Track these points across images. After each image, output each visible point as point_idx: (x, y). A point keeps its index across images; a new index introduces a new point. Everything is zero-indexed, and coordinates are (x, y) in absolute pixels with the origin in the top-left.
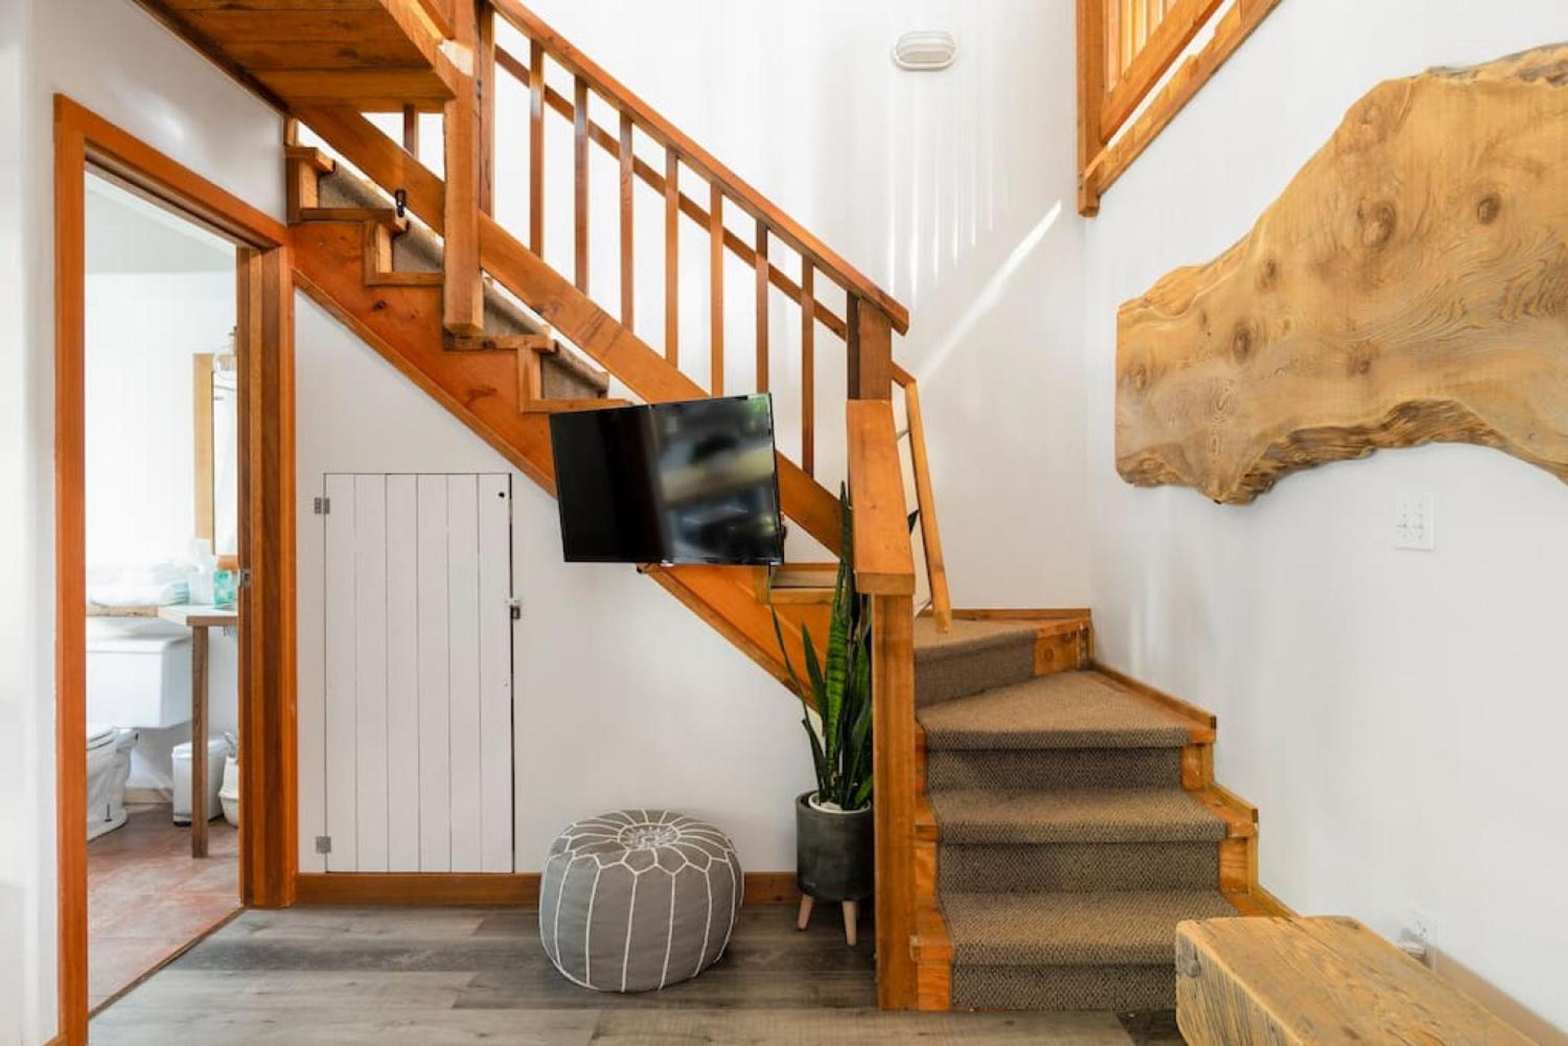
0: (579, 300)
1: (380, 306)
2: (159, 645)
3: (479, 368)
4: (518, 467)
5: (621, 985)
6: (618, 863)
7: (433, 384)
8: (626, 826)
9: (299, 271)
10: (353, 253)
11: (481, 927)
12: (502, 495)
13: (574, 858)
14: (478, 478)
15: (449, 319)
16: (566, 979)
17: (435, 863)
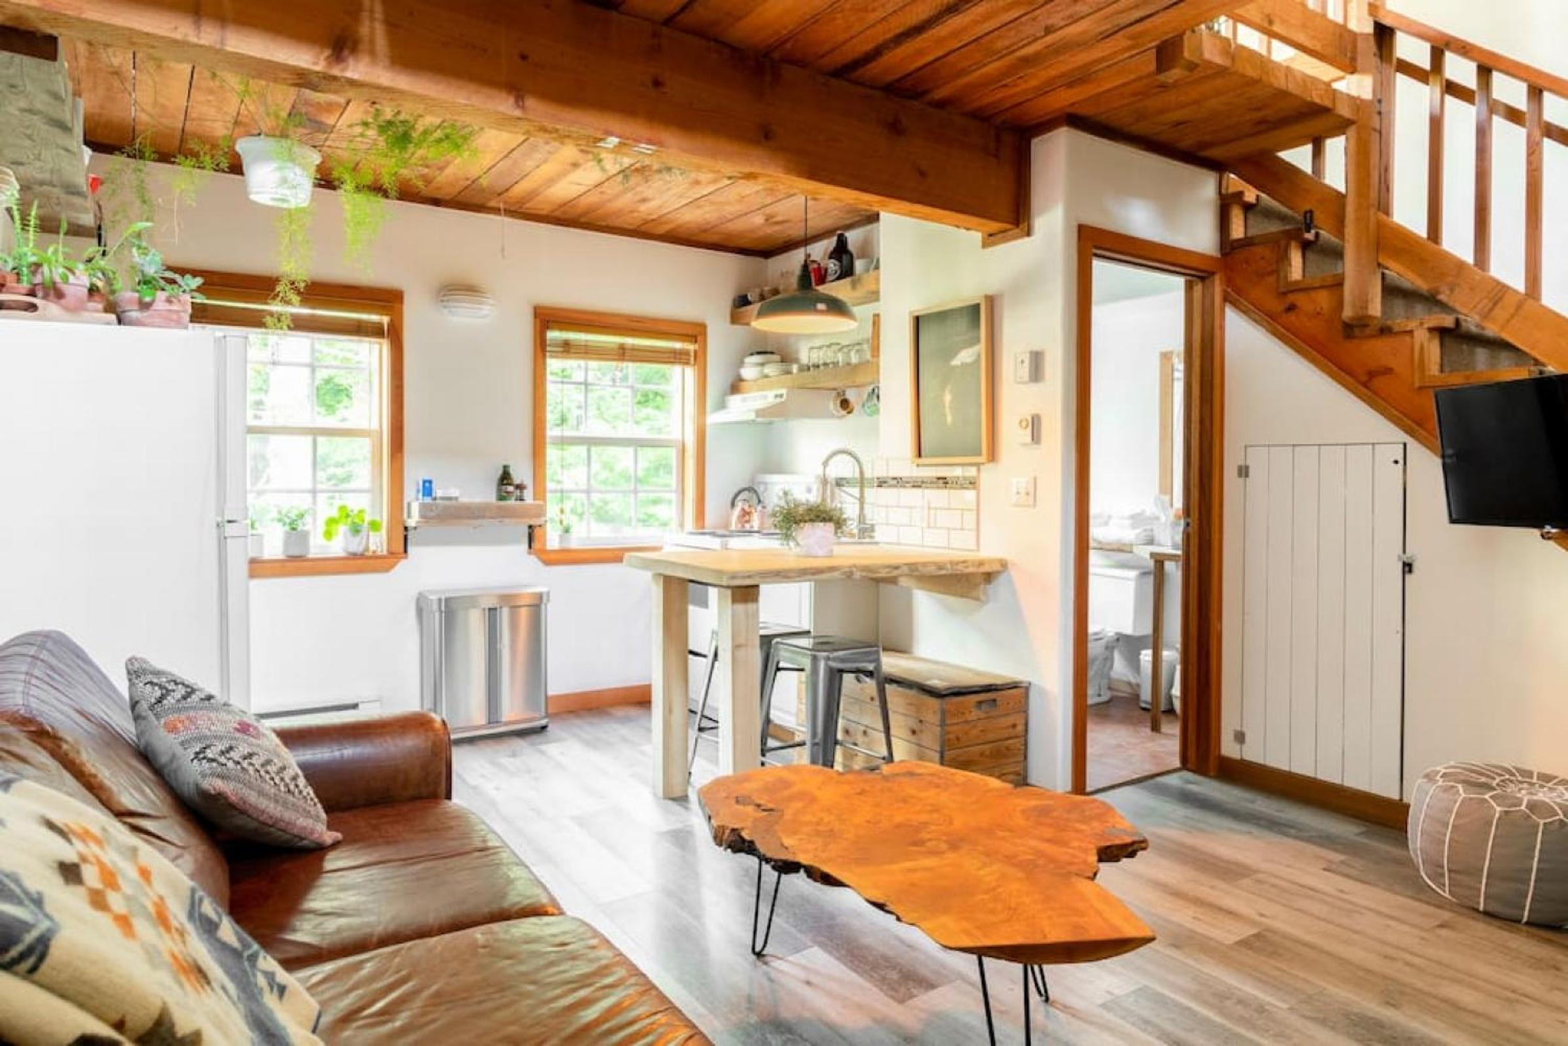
0: (1477, 278)
1: (1291, 308)
2: (1133, 574)
3: (1377, 351)
4: (1412, 436)
5: (1478, 903)
6: (1482, 796)
7: (1335, 369)
8: (1507, 777)
9: (1229, 290)
10: (1269, 269)
11: (1362, 833)
12: (1396, 462)
14: (1373, 449)
15: (1348, 313)
16: (1429, 886)
17: (1328, 774)
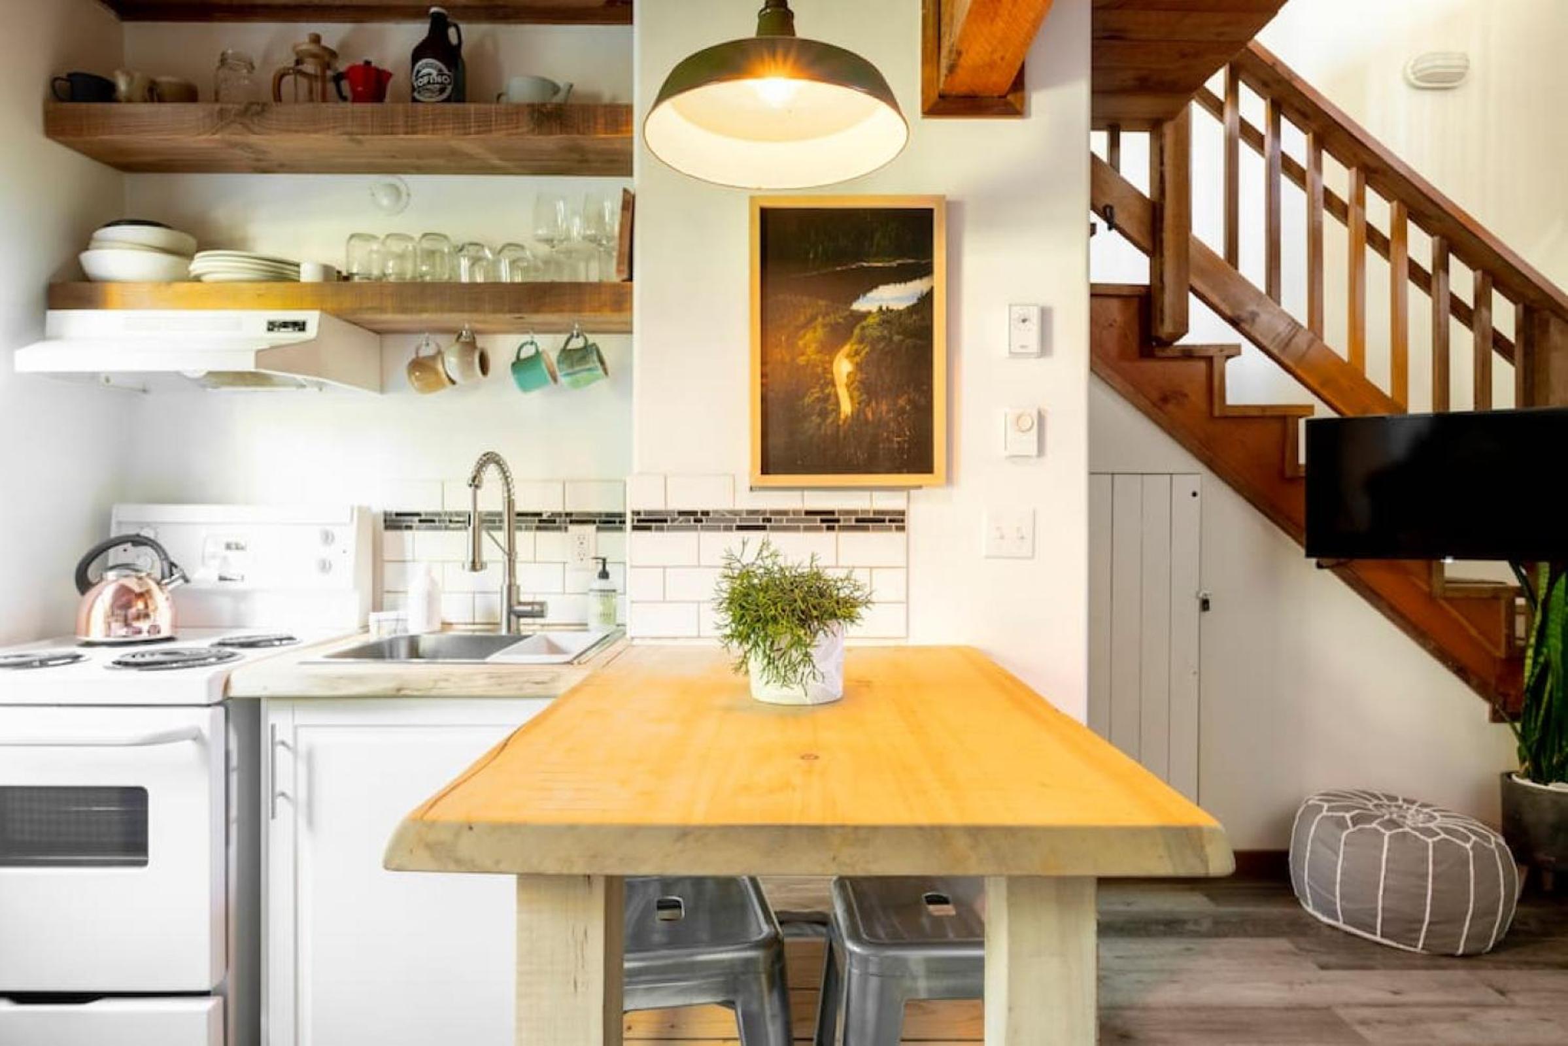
0: (1275, 311)
4: (1210, 467)
12: (1194, 494)
13: (1324, 813)
14: (1171, 480)
